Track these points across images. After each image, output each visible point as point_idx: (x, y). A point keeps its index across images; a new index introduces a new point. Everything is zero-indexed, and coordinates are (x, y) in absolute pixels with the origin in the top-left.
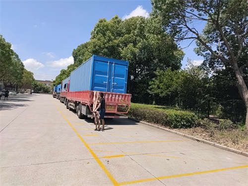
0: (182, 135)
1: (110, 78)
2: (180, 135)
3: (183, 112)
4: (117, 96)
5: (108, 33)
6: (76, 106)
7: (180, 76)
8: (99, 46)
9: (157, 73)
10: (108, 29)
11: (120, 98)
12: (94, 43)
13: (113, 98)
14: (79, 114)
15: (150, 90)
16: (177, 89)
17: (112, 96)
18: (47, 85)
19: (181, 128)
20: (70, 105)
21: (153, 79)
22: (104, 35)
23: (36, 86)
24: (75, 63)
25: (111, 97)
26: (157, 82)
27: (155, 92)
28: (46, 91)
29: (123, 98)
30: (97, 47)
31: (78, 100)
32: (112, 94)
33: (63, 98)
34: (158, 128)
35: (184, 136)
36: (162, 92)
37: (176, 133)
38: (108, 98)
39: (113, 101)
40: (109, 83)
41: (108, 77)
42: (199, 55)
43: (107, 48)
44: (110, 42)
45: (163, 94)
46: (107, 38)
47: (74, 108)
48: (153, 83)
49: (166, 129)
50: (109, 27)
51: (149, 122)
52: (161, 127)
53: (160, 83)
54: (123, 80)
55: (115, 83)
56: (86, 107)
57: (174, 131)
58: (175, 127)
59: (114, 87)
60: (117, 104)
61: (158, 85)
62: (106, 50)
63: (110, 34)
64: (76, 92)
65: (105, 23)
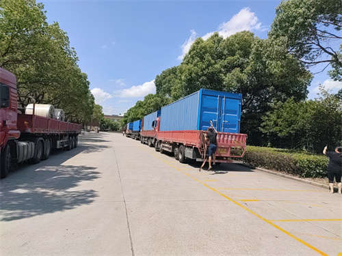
0: (319, 186)
1: (220, 115)
2: (316, 185)
3: (318, 157)
4: (230, 136)
5: (207, 57)
6: (173, 149)
7: (309, 109)
8: (197, 74)
9: (272, 105)
10: (206, 52)
11: (233, 139)
12: (189, 70)
13: (225, 139)
14: (180, 157)
15: (264, 127)
16: (304, 126)
17: (224, 137)
18: (116, 121)
19: (316, 177)
20: (163, 146)
21: (268, 113)
22: (202, 58)
23: (103, 122)
24: (158, 93)
25: (223, 139)
26: (273, 117)
27: (271, 131)
28: (114, 129)
29: (237, 140)
30: (193, 75)
31: (178, 141)
32: (224, 135)
33: (145, 138)
34: (284, 176)
35: (322, 186)
36: (281, 131)
37: (310, 183)
38: (219, 139)
39: (225, 143)
40: (219, 120)
41: (217, 113)
42: (336, 80)
43: (205, 75)
44: (210, 68)
45: (283, 134)
46: (206, 63)
47: (170, 151)
48: (267, 118)
49: (294, 178)
50: (208, 49)
51: (268, 169)
52: (287, 176)
53: (278, 118)
54: (236, 118)
55: (226, 121)
56: (192, 150)
57: (307, 180)
58: (308, 176)
59: (226, 126)
60: (230, 146)
61: (275, 122)
62: (204, 78)
63: (210, 58)
64: (173, 132)
65: (203, 45)
